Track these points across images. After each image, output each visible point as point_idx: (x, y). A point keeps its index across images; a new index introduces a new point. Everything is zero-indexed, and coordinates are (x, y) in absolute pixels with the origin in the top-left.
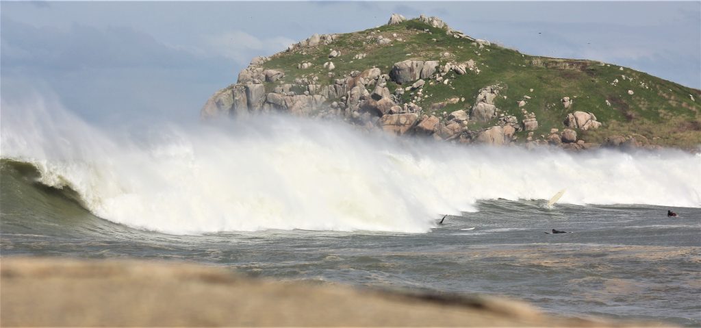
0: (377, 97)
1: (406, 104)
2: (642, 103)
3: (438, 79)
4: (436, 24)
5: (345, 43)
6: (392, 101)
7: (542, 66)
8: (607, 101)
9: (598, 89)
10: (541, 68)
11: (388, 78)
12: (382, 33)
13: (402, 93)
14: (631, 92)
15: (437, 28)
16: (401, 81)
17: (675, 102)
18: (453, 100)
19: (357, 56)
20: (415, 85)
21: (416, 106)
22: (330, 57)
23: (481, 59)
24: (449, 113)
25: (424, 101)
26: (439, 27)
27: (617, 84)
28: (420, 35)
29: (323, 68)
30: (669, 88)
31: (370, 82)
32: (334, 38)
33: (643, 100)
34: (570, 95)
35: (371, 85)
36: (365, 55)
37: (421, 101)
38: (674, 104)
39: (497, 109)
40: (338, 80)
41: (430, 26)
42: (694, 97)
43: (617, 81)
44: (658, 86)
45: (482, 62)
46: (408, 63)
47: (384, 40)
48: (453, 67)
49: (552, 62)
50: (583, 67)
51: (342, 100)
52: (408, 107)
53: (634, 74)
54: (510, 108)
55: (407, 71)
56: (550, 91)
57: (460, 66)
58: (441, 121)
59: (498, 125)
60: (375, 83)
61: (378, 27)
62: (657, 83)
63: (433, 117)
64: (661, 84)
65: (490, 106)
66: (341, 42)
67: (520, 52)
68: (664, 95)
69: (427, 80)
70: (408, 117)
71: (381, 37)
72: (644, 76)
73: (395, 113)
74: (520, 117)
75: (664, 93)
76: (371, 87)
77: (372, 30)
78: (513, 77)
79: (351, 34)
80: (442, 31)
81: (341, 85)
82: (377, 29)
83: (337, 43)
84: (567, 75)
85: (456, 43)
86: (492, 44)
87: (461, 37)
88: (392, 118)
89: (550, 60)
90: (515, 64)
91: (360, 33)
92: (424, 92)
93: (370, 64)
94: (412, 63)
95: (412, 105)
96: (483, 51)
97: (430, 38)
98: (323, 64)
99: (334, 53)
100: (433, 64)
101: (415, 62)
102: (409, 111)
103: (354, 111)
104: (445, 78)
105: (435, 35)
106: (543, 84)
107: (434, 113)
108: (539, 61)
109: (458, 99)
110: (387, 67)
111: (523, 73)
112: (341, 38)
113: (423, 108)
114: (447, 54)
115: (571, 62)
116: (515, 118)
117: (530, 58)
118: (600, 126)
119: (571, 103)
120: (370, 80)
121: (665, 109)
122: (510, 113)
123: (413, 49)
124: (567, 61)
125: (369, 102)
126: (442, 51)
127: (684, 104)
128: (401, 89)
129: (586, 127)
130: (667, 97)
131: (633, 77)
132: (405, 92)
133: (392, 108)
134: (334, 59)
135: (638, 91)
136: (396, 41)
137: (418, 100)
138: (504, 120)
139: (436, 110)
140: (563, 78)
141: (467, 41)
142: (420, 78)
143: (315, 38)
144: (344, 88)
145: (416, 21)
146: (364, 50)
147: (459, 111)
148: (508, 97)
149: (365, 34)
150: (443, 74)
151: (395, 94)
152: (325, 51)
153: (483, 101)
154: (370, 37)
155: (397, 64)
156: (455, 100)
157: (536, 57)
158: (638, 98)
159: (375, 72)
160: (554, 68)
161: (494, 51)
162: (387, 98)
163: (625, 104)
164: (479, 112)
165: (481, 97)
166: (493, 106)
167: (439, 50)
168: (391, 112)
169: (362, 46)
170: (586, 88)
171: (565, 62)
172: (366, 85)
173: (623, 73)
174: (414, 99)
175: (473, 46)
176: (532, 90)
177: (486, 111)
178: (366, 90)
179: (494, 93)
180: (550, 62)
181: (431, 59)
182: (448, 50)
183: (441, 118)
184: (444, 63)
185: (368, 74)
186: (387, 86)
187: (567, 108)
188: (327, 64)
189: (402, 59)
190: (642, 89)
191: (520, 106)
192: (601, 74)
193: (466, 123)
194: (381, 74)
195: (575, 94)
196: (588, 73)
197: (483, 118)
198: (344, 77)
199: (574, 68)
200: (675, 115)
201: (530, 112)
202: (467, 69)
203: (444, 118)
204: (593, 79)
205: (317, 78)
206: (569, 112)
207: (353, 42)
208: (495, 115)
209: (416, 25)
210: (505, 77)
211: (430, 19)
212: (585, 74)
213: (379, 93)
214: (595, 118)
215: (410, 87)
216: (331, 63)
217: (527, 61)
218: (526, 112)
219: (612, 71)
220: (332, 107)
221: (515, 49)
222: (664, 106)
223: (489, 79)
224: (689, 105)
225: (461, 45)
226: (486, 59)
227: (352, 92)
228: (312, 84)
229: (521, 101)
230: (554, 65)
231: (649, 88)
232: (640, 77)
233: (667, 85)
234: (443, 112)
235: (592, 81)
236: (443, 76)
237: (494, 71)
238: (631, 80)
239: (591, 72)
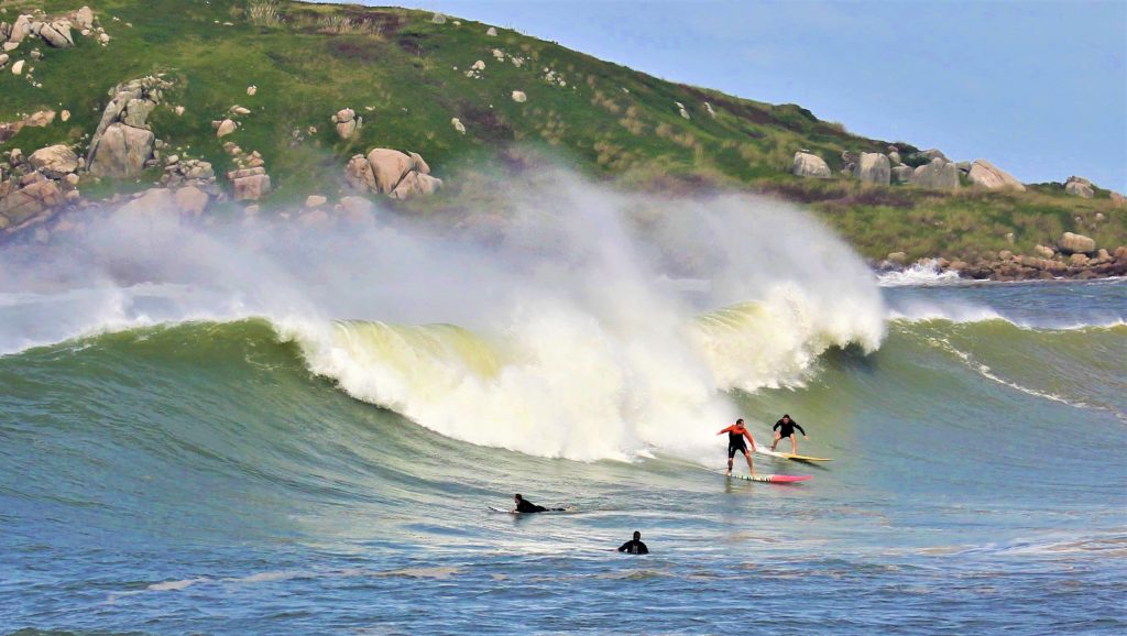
2: (550, 125)
7: (275, 25)
8: (456, 121)
9: (431, 87)
10: (276, 30)
14: (517, 95)
17: (637, 123)
18: (37, 116)
23: (114, 5)
24: (27, 152)
27: (481, 73)
30: (620, 84)
33: (554, 118)
34: (357, 105)
38: (636, 128)
39: (159, 143)
42: (689, 109)
43: (481, 65)
44: (590, 80)
45: (114, 12)
48: (36, 25)
49: (306, 12)
50: (387, 27)
53: (525, 47)
54: (192, 138)
56: (301, 94)
57: (55, 25)
58: (6, 175)
59: (163, 185)
62: (590, 72)
64: (597, 73)
65: (140, 135)
68: (609, 103)
72: (552, 53)
74: (222, 164)
75: (608, 96)
78: (202, 55)
84: (346, 51)
89: (299, 7)
90: (203, 19)
104: (14, 56)
106: (283, 74)
108: (270, 10)
109: (51, 115)
111: (226, 42)
115: (357, 14)
116: (208, 166)
118: (437, 189)
119: (360, 126)
121: (613, 142)
122: (193, 154)
124: (346, 10)
127: (661, 129)
129: (402, 190)
130: (615, 108)
131: (524, 55)
135: (539, 92)
138: (178, 172)
140: (335, 56)
147: (55, 148)
148: (188, 109)
150: (9, 46)
153: (118, 119)
156: (43, 117)
158: (538, 111)
160: (310, 30)
163: (504, 128)
164: (109, 151)
165: (113, 108)
166: (148, 133)
170: (399, 84)
171: (338, 12)
173: (497, 42)
176: (252, 90)
177: (128, 148)
179: (149, 97)
180: (298, 13)
183: (6, 165)
184: (12, 15)
187: (348, 140)
190: (549, 86)
191: (220, 133)
192: (437, 47)
193: (74, 179)
195: (370, 102)
196: (402, 43)
197: (123, 168)
199: (363, 29)
200: (638, 157)
201: (248, 148)
202: (75, 32)
203: (13, 166)
204: (417, 60)
206: (355, 151)
208: (152, 156)
210: (179, 55)
212: (394, 48)
214: (425, 166)
217: (236, 11)
218: (236, 150)
219: (467, 37)
222: (608, 135)
223: (136, 60)
224: (676, 130)
226: (125, 5)
229: (223, 119)
230: (309, 21)
231: (569, 86)
232: (540, 53)
233: (616, 78)
234: (10, 149)
235: (416, 66)
236: (9, 53)
237: (147, 37)
238: (517, 62)
239: (409, 42)
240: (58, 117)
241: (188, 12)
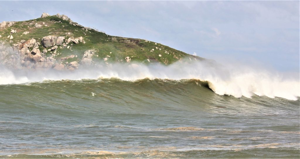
0: (34, 53)
1: (48, 58)
2: (166, 61)
3: (64, 46)
4: (64, 18)
5: (19, 26)
6: (41, 56)
7: (116, 41)
8: (148, 60)
9: (144, 53)
10: (116, 42)
11: (40, 44)
12: (38, 22)
13: (46, 52)
14: (160, 56)
15: (65, 21)
16: (46, 46)
18: (71, 56)
19: (25, 32)
20: (53, 48)
21: (53, 58)
22: (11, 33)
23: (87, 37)
24: (69, 62)
25: (57, 56)
26: (66, 20)
27: (153, 51)
28: (56, 23)
29: (7, 38)
30: (179, 54)
31: (31, 46)
32: (13, 24)
33: (166, 60)
34: (130, 56)
35: (31, 47)
36: (28, 32)
37: (55, 56)
39: (93, 62)
40: (15, 44)
41: (61, 19)
42: (192, 59)
43: (153, 50)
44: (173, 53)
45: (87, 38)
46: (50, 37)
47: (38, 25)
48: (72, 40)
49: (122, 39)
50: (137, 42)
51: (16, 55)
52: (49, 59)
53: (162, 47)
55: (49, 41)
56: (120, 54)
57: (76, 40)
58: (65, 67)
60: (33, 47)
61: (35, 19)
62: (174, 52)
63: (61, 64)
64: (175, 52)
65: (90, 60)
66: (16, 25)
67: (106, 34)
68: (177, 57)
69: (59, 46)
70: (49, 64)
71: (37, 24)
72: (167, 48)
73: (43, 62)
76: (31, 49)
77: (32, 20)
78: (102, 46)
79: (22, 22)
80: (67, 22)
81: (16, 47)
82: (35, 20)
83: (15, 26)
84: (129, 46)
85: (74, 28)
86: (92, 30)
87: (76, 25)
88: (40, 64)
89: (121, 38)
90: (103, 40)
91: (26, 21)
92: (57, 52)
93: (31, 37)
94: (52, 37)
95: (51, 58)
96: (88, 33)
97: (61, 25)
98: (7, 36)
99: (13, 31)
100: (62, 38)
101: (53, 37)
102: (49, 60)
103: (22, 60)
104: (68, 45)
105: (64, 24)
106: (117, 50)
107: (62, 62)
108: (115, 39)
109: (74, 56)
110: (39, 39)
111: (107, 44)
112: (17, 23)
113: (56, 60)
114: (69, 33)
115: (131, 40)
117: (111, 37)
119: (130, 60)
120: (30, 45)
123: (53, 30)
124: (129, 39)
125: (29, 56)
126: (67, 32)
128: (46, 50)
131: (161, 48)
132: (48, 51)
133: (41, 59)
134: (13, 34)
135: (164, 55)
136: (44, 26)
137: (54, 56)
138: (97, 67)
139: (63, 61)
140: (127, 47)
141: (80, 27)
142: (56, 45)
143: (4, 23)
144: (17, 48)
145: (55, 17)
146: (28, 30)
147: (74, 62)
148: (99, 56)
149: (29, 22)
150: (67, 43)
151: (43, 52)
152: (9, 30)
153: (86, 57)
154: (31, 23)
155: (44, 38)
157: (114, 37)
158: (163, 58)
159: (33, 41)
160: (122, 42)
161: (93, 33)
162: (38, 54)
163: (157, 61)
164: (84, 63)
165: (85, 55)
166: (91, 60)
167: (65, 31)
168: (40, 61)
169: (27, 28)
170: (138, 52)
171: (127, 39)
172: (28, 47)
173: (157, 46)
174: (52, 55)
175: (83, 30)
176: (111, 53)
177: (88, 62)
178: (28, 50)
179: (92, 53)
180: (121, 39)
181: (61, 36)
182: (69, 31)
183: (65, 65)
184: (68, 38)
185: (30, 42)
186: (39, 48)
187: (128, 62)
188: (9, 36)
189: (46, 35)
190: (166, 54)
191: (105, 60)
192: (146, 46)
194: (36, 42)
195: (132, 55)
196: (139, 45)
198: (17, 43)
199: (132, 42)
201: (109, 63)
202: (79, 41)
204: (141, 48)
205: (4, 43)
207: (23, 26)
209: (55, 19)
210: (98, 46)
211: (62, 16)
212: (137, 46)
213: (35, 52)
215: (50, 49)
216: (11, 36)
217: (109, 38)
218: (107, 63)
219: (151, 45)
220: (11, 57)
221: (103, 32)
223: (90, 47)
225: (77, 29)
226: (88, 37)
227: (21, 51)
228: (1, 46)
229: (105, 58)
230: (123, 41)
231: (169, 54)
232: (165, 48)
233: (178, 53)
234: (66, 62)
235: (141, 49)
236: (67, 44)
237: (92, 43)
238: (160, 49)
239: (141, 45)
240: (75, 56)
241: (100, 38)
